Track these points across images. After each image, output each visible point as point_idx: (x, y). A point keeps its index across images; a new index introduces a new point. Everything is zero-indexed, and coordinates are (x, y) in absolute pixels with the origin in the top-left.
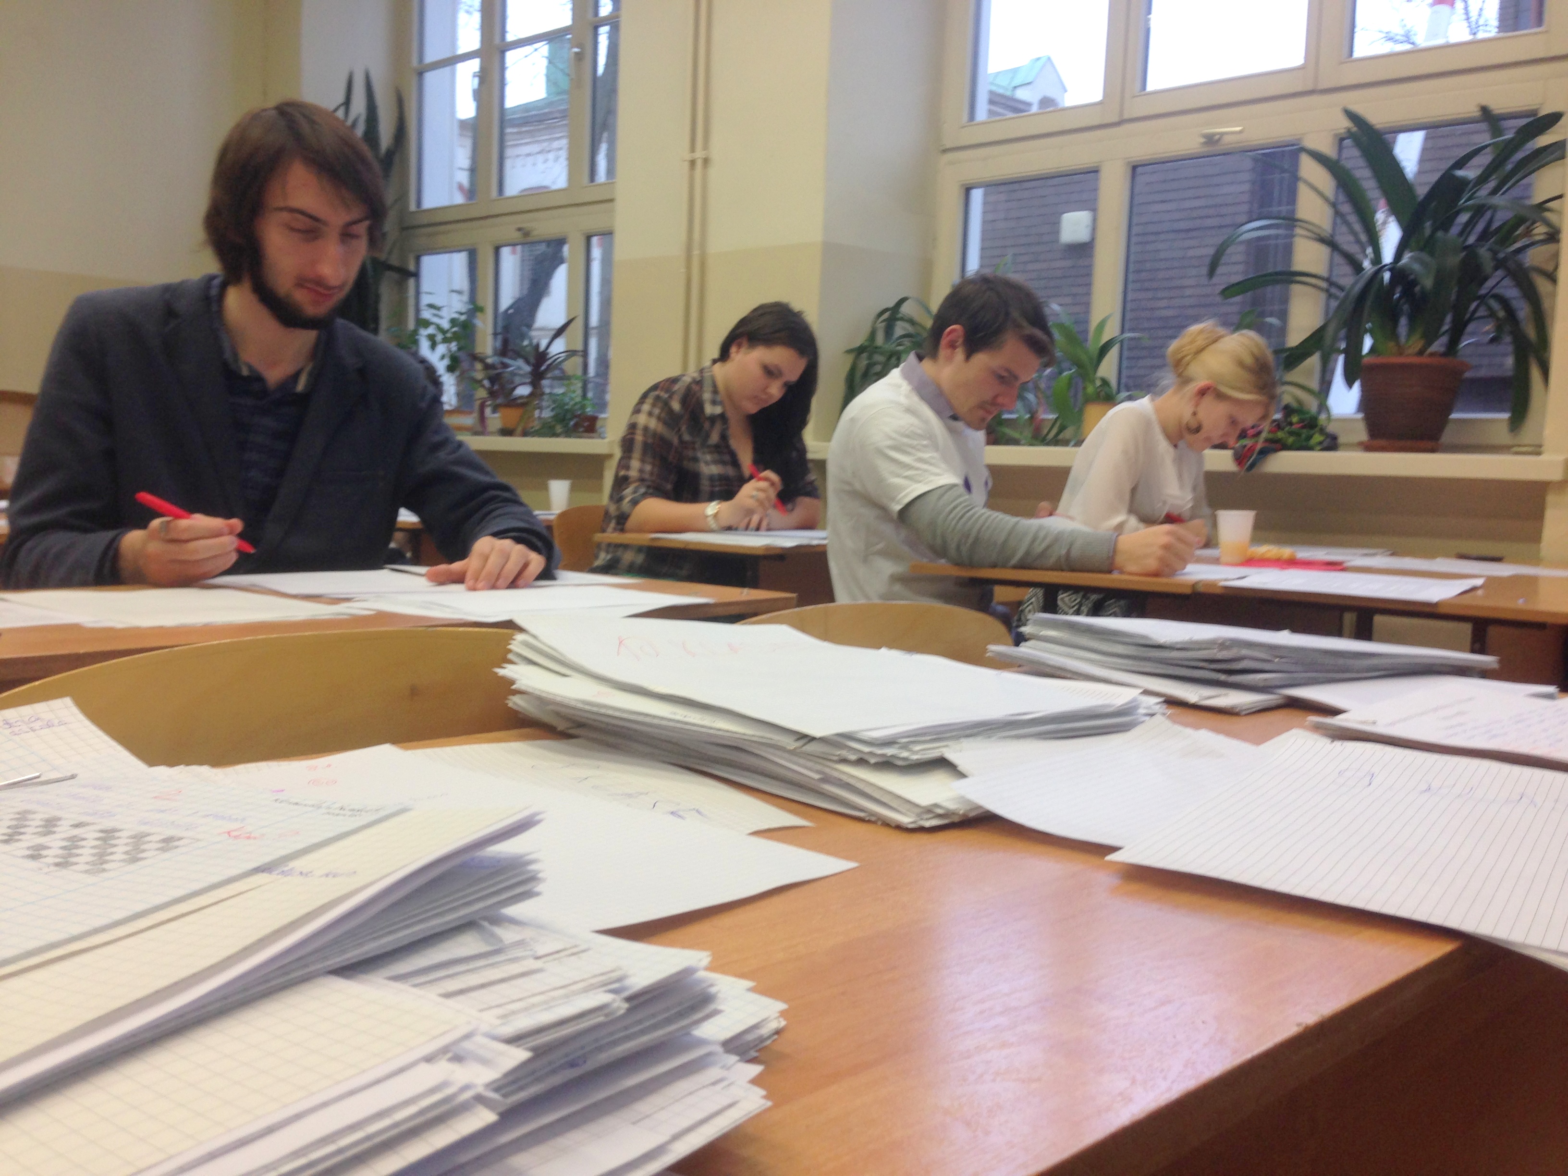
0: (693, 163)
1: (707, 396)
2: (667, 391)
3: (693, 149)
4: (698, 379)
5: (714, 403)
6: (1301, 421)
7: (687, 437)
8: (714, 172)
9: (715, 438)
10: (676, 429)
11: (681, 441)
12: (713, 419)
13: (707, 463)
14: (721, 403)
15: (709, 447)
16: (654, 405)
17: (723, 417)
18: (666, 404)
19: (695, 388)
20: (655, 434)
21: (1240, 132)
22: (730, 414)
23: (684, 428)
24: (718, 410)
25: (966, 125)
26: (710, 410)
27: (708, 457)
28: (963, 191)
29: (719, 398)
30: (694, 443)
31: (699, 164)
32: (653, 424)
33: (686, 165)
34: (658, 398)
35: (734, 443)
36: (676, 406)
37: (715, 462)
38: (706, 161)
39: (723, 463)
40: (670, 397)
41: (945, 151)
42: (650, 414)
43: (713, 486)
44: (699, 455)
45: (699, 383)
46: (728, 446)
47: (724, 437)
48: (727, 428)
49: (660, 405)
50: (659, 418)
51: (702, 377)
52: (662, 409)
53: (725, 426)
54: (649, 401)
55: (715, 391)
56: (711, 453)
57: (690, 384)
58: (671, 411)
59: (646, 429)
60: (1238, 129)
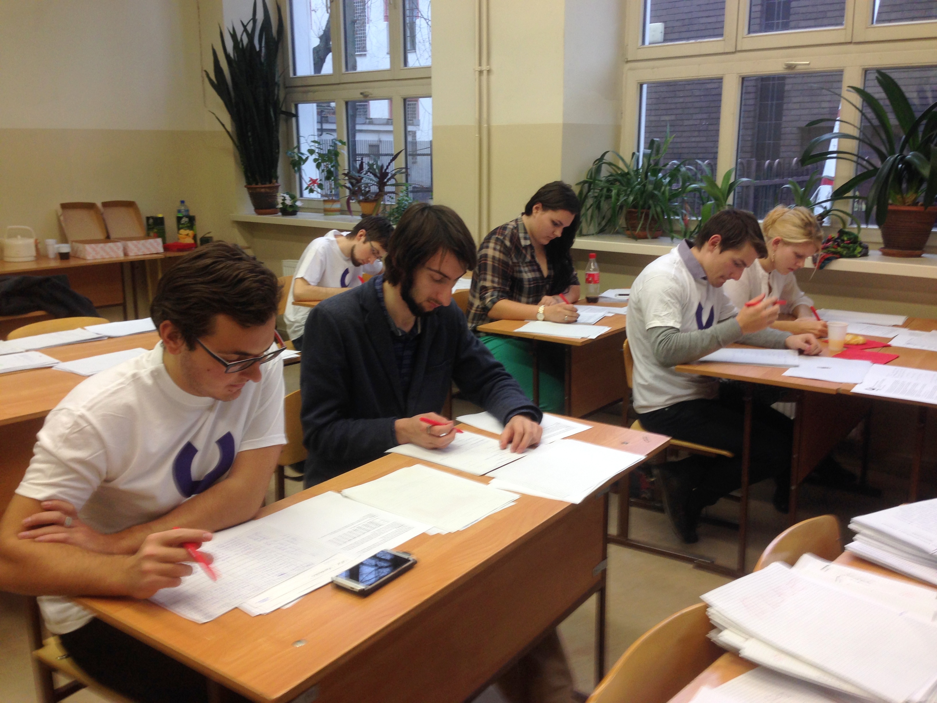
0: (481, 72)
1: (521, 235)
2: (502, 234)
3: (480, 64)
4: (516, 226)
5: (525, 239)
6: (849, 239)
7: (515, 260)
8: (493, 78)
9: (529, 258)
10: (509, 256)
11: (513, 263)
12: (526, 247)
13: (526, 272)
14: (529, 239)
15: (526, 263)
16: (496, 244)
17: (531, 246)
18: (502, 242)
19: (515, 231)
20: (499, 260)
21: (809, 64)
22: (534, 245)
23: (513, 256)
24: (528, 243)
25: (640, 47)
26: (523, 243)
27: (526, 269)
28: (639, 86)
29: (528, 236)
30: (518, 263)
31: (485, 73)
32: (497, 254)
33: (477, 73)
34: (497, 239)
35: (537, 259)
36: (508, 243)
37: (530, 271)
38: (489, 71)
39: (534, 271)
40: (504, 238)
41: (628, 62)
42: (495, 249)
43: (530, 284)
44: (522, 269)
45: (516, 228)
46: (535, 262)
47: (533, 257)
48: (534, 252)
49: (499, 243)
50: (500, 251)
51: (517, 224)
52: (501, 246)
53: (533, 251)
54: (493, 241)
55: (526, 232)
56: (527, 266)
57: (512, 229)
58: (505, 246)
59: (494, 258)
60: (808, 62)
